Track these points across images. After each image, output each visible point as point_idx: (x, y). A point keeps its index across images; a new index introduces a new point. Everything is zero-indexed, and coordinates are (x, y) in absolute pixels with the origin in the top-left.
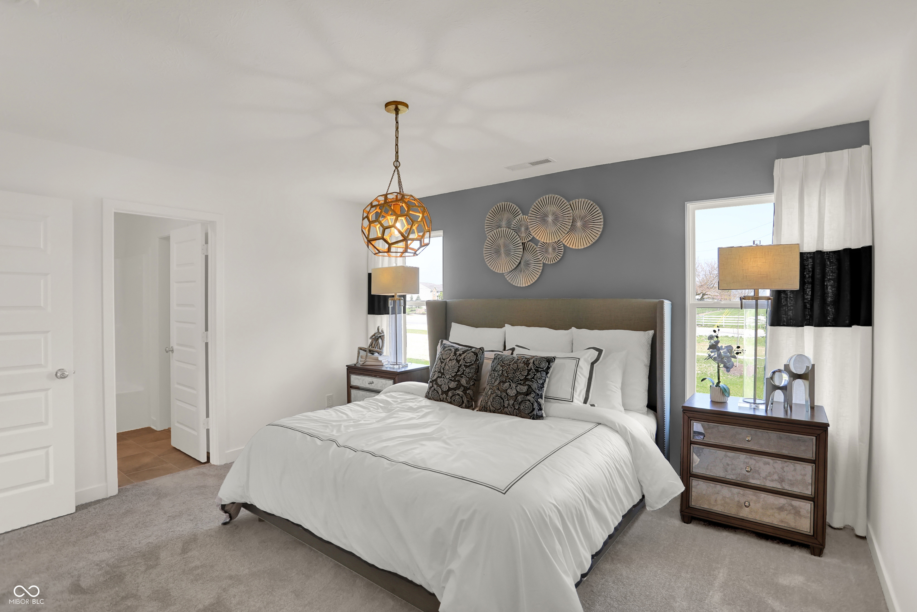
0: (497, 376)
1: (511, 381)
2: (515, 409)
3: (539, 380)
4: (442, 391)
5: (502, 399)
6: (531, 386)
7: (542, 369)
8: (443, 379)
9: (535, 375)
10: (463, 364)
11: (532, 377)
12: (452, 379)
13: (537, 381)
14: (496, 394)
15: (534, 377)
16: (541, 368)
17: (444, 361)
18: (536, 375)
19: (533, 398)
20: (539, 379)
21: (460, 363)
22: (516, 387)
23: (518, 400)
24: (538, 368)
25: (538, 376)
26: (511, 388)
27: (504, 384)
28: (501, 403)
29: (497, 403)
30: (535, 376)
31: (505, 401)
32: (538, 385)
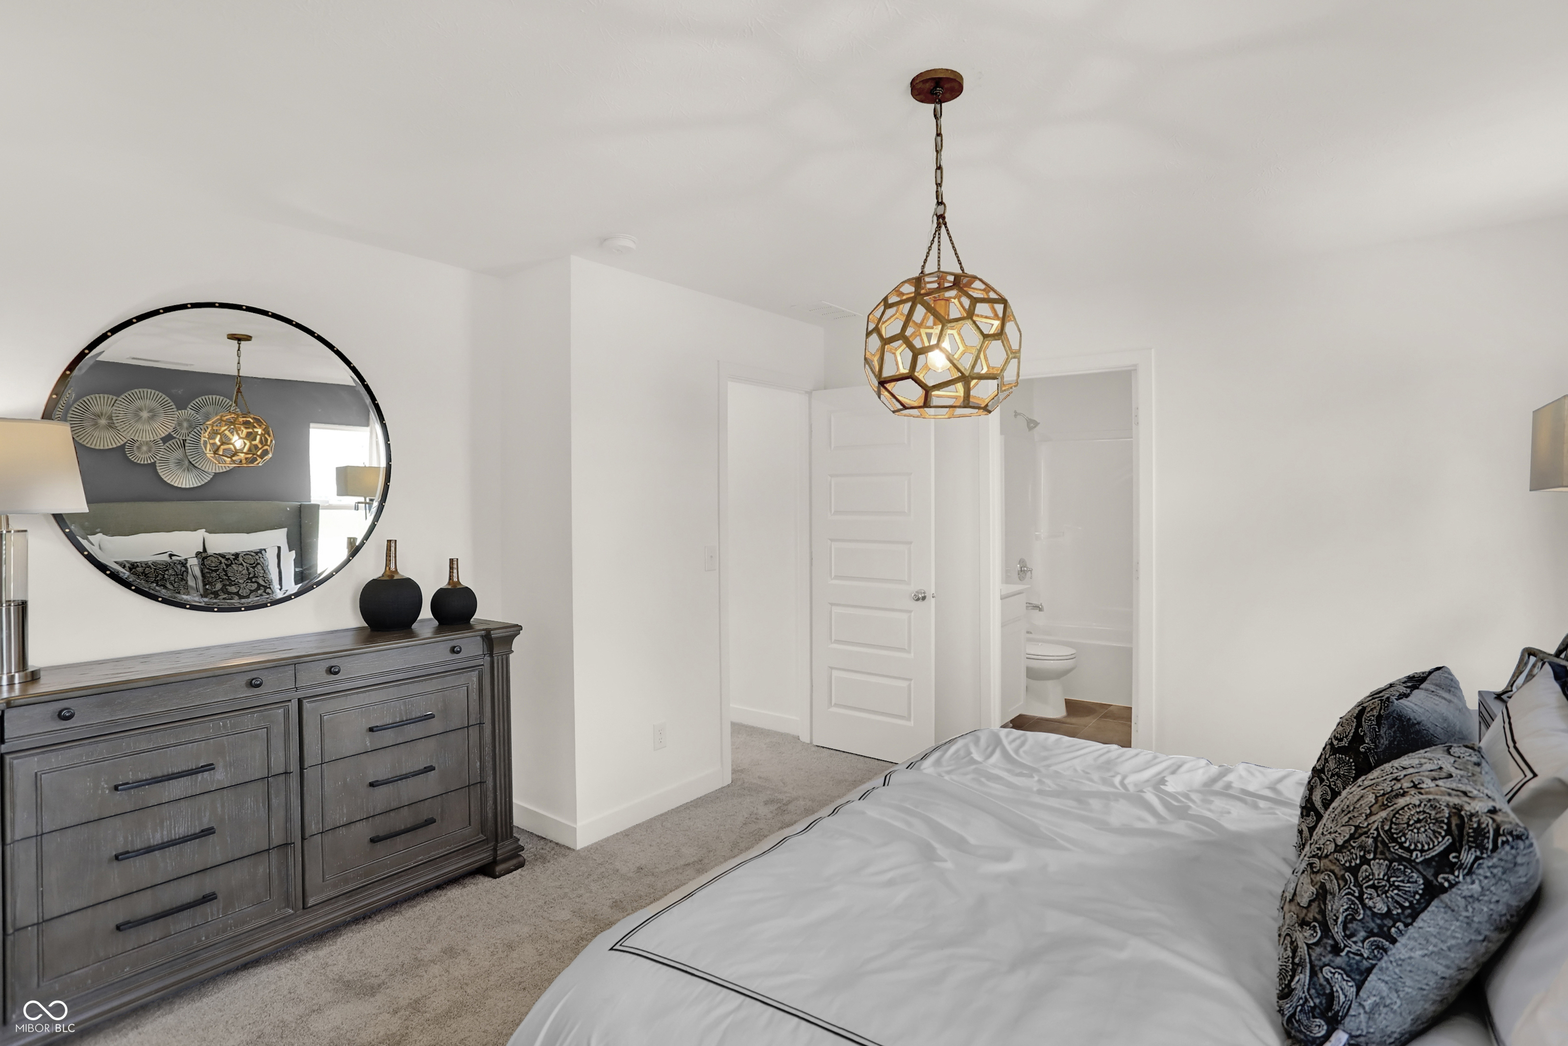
3: (1370, 891)
6: (1329, 897)
7: (1406, 855)
9: (1365, 861)
11: (1353, 864)
13: (1362, 893)
15: (1358, 867)
16: (1401, 845)
18: (1368, 862)
19: (1307, 944)
20: (1373, 886)
24: (1394, 840)
25: (1373, 874)
30: (1365, 867)
32: (1357, 912)
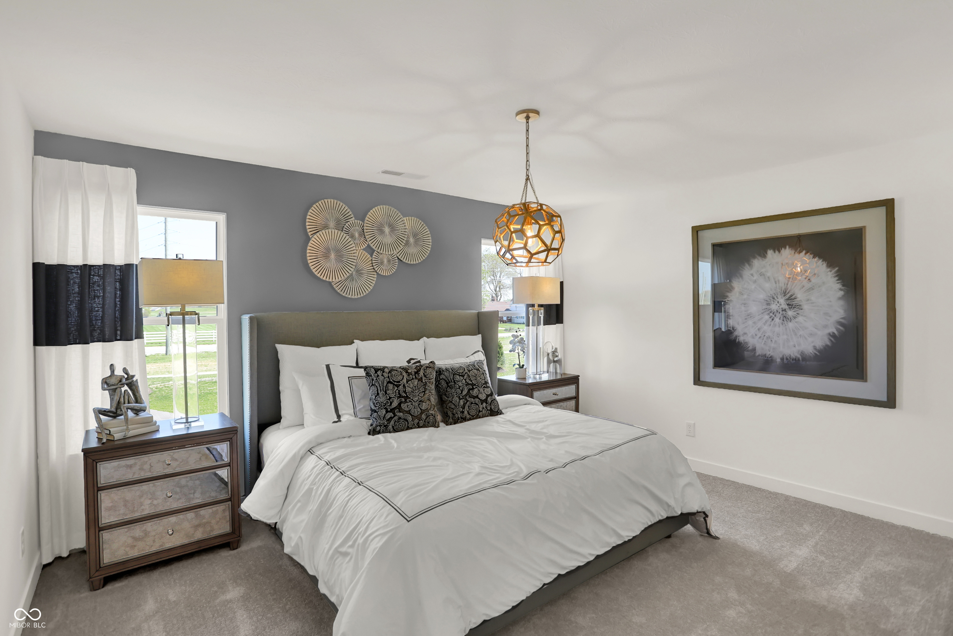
0: (463, 386)
1: (477, 387)
2: (488, 410)
4: (412, 417)
5: (477, 405)
8: (410, 403)
10: (427, 381)
12: (422, 400)
14: (469, 402)
17: (400, 383)
21: (424, 381)
22: (483, 390)
23: (489, 402)
26: (481, 393)
27: (474, 391)
28: (477, 408)
29: (474, 410)
31: (480, 406)
